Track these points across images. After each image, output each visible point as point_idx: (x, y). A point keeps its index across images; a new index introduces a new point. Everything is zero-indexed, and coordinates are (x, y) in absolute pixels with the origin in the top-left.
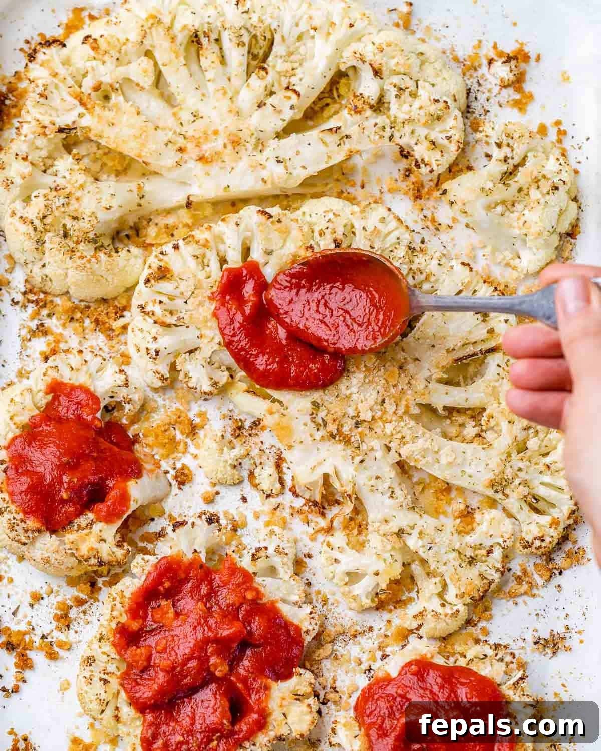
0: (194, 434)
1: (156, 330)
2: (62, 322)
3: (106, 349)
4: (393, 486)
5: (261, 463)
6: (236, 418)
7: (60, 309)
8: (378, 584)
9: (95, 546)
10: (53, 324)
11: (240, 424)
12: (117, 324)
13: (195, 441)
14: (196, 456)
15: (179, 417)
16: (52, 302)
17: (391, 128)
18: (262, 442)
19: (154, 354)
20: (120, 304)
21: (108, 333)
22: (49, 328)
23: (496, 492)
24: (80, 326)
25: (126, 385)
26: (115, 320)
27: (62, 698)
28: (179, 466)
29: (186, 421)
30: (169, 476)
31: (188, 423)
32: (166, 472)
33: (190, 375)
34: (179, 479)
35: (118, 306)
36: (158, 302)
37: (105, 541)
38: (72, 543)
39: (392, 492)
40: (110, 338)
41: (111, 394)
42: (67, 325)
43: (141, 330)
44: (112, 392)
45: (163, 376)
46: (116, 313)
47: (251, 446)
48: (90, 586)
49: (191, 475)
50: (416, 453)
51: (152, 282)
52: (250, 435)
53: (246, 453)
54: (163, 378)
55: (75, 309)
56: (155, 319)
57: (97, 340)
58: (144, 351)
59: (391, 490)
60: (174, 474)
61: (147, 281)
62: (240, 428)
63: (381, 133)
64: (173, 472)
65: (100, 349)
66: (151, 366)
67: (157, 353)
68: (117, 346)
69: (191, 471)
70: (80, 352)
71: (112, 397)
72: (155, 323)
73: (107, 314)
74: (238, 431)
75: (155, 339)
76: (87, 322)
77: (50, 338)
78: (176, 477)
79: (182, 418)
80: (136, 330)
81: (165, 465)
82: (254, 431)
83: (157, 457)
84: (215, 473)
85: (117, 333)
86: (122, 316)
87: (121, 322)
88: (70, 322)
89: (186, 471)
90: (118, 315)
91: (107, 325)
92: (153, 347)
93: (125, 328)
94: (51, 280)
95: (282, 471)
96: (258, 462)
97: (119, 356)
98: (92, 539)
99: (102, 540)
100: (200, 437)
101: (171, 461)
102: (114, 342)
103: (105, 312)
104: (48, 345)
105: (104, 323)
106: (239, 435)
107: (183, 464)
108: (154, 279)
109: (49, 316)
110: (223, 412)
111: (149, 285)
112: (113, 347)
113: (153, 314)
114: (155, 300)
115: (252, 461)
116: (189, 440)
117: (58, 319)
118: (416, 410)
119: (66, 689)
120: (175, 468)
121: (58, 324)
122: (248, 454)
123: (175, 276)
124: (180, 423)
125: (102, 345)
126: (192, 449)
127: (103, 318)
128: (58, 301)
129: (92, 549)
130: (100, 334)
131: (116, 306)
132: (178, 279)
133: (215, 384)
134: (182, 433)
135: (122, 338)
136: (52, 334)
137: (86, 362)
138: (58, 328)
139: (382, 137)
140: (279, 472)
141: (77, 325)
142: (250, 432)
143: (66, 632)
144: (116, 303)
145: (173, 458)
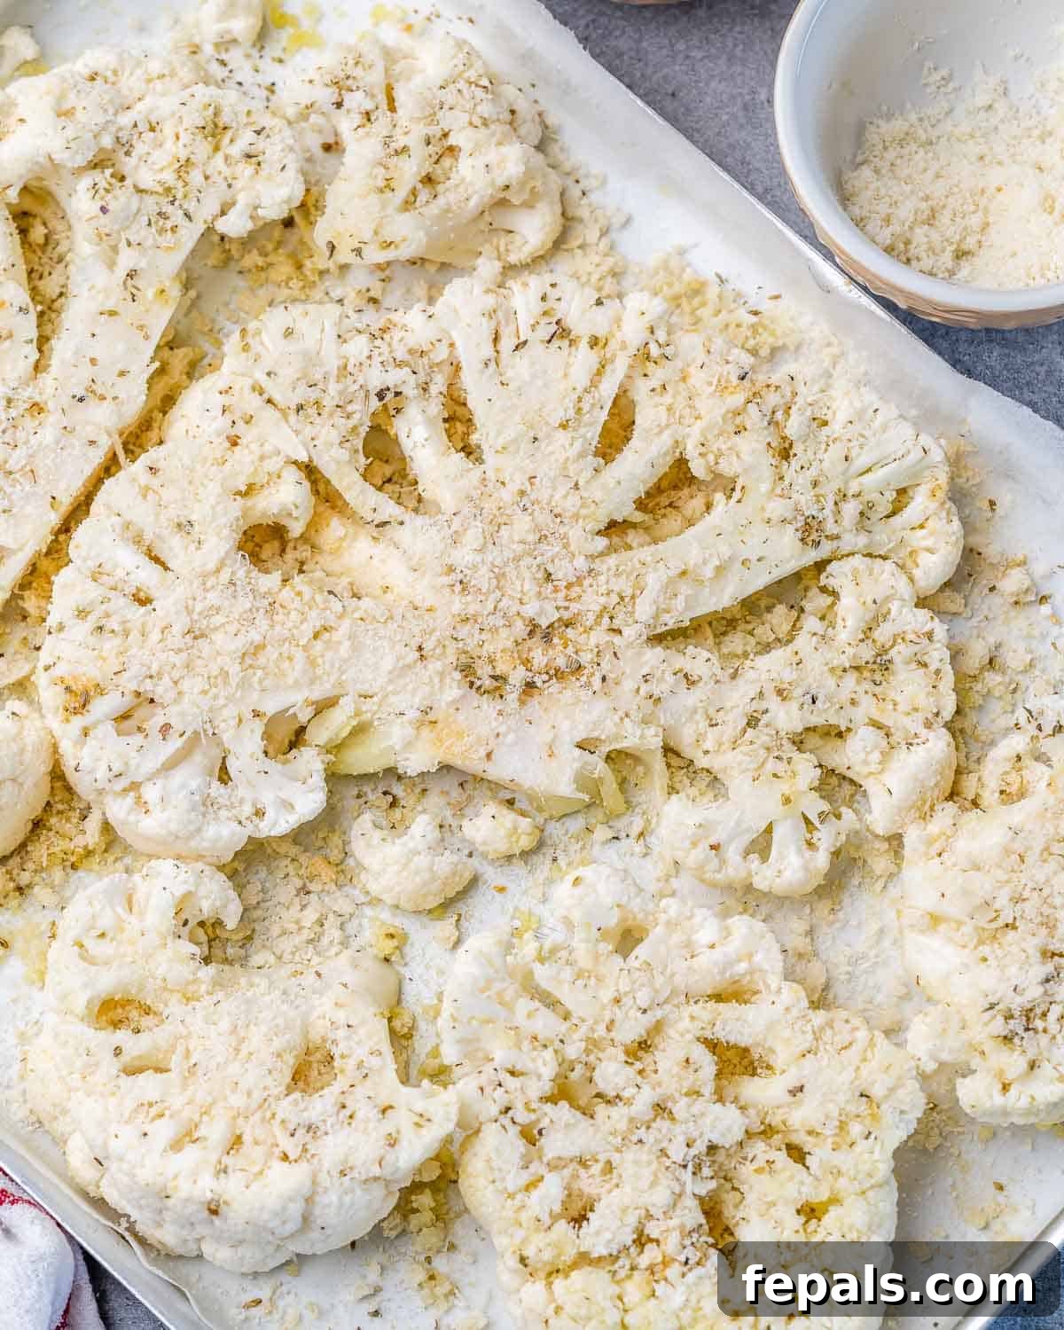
4: (678, 667)
17: (172, 203)
23: (817, 544)
37: (391, 1107)
39: (686, 676)
50: (661, 599)
59: (680, 675)
63: (169, 224)
99: (384, 1111)
118: (602, 542)
139: (174, 229)
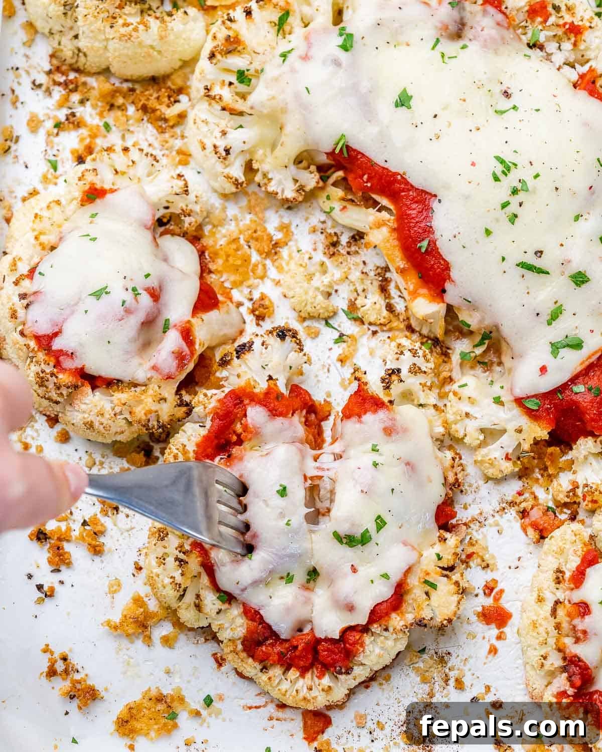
0: (276, 253)
1: (226, 121)
2: (98, 110)
3: (156, 144)
5: (364, 290)
6: (329, 231)
7: (95, 94)
8: (519, 444)
9: (154, 408)
10: (88, 114)
11: (335, 239)
12: (171, 112)
13: (276, 264)
14: (278, 283)
15: (255, 232)
16: (85, 84)
18: (364, 263)
19: (224, 154)
20: (174, 85)
21: (160, 123)
22: (82, 118)
24: (123, 115)
25: (186, 192)
26: (168, 106)
27: (112, 603)
28: (256, 296)
29: (265, 237)
30: (243, 310)
31: (268, 239)
32: (239, 305)
33: (270, 176)
34: (257, 313)
35: (173, 87)
36: (227, 83)
37: (166, 400)
38: (124, 404)
40: (162, 131)
41: (166, 205)
42: (105, 113)
43: (205, 122)
44: (168, 201)
45: (236, 180)
46: (169, 97)
47: (350, 269)
48: (145, 455)
49: (273, 307)
51: (219, 56)
52: (348, 253)
53: (344, 276)
54: (237, 183)
55: (115, 92)
56: (223, 104)
57: (145, 133)
58: (210, 148)
60: (251, 307)
61: (212, 56)
62: (335, 244)
64: (248, 305)
65: (150, 145)
66: (219, 167)
67: (227, 151)
68: (171, 141)
69: (271, 302)
70: (126, 150)
71: (167, 208)
72: (224, 109)
73: (158, 98)
74: (332, 249)
75: (224, 133)
76: (131, 110)
77: (84, 132)
78: (253, 311)
79: (259, 233)
80: (198, 121)
81: (236, 295)
82: (353, 248)
83: (227, 285)
84: (303, 304)
85: (171, 123)
86: (177, 101)
87: (176, 109)
88: (109, 110)
89: (267, 303)
90: (172, 99)
91: (158, 113)
92: (222, 144)
93: (182, 116)
94: (85, 55)
95: (389, 295)
96: (360, 289)
97: (174, 153)
98: (150, 400)
99: (161, 399)
100: (281, 258)
101: (246, 291)
102: (167, 135)
103: (155, 95)
104: (82, 140)
105: (154, 111)
106: (334, 254)
107: (262, 294)
108: (220, 53)
109: (82, 102)
110: (312, 225)
111: (214, 61)
112: (167, 142)
113: (220, 98)
114: (224, 81)
115: (352, 288)
116: (268, 262)
117: (94, 106)
119: (115, 592)
120: (251, 299)
121: (94, 112)
122: (347, 278)
123: (249, 49)
124: (257, 240)
125: (151, 140)
126: (273, 273)
127: (152, 103)
128: (92, 81)
129: (150, 412)
130: (149, 125)
131: (169, 88)
132: (252, 52)
133: (301, 189)
134: (260, 252)
135: (178, 130)
136: (86, 126)
137: (133, 162)
138: (94, 119)
140: (386, 298)
141: (119, 113)
142: (349, 250)
143: (114, 517)
144: (169, 84)
145: (249, 287)
